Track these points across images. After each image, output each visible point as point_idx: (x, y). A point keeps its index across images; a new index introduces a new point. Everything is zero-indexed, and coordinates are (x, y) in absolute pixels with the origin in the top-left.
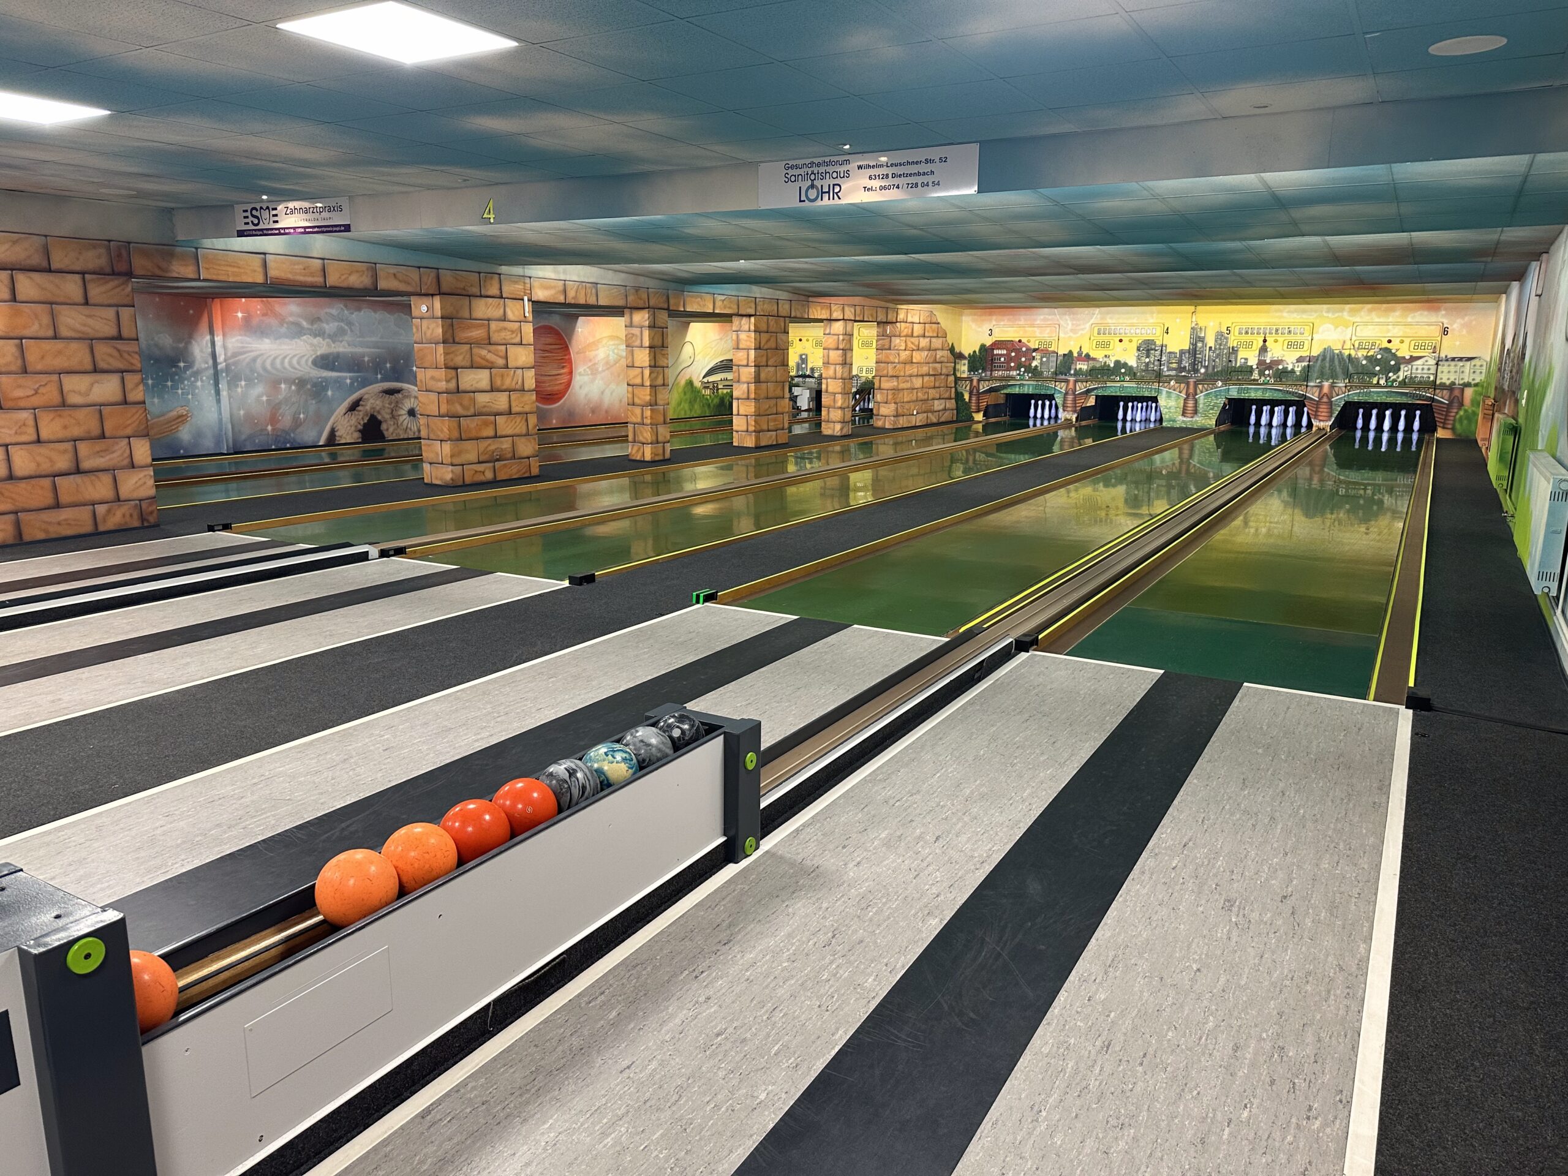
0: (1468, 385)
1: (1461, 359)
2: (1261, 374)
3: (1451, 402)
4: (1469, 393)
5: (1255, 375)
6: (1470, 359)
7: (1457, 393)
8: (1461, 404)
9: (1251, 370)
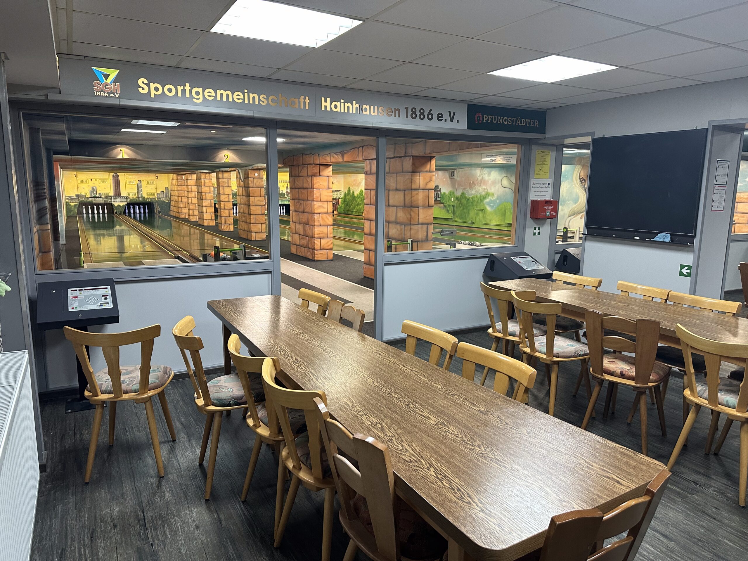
0: (339, 198)
1: (337, 191)
2: (288, 196)
3: (336, 203)
4: (340, 200)
5: (286, 196)
6: (339, 191)
7: (337, 201)
8: (339, 204)
9: (284, 195)
